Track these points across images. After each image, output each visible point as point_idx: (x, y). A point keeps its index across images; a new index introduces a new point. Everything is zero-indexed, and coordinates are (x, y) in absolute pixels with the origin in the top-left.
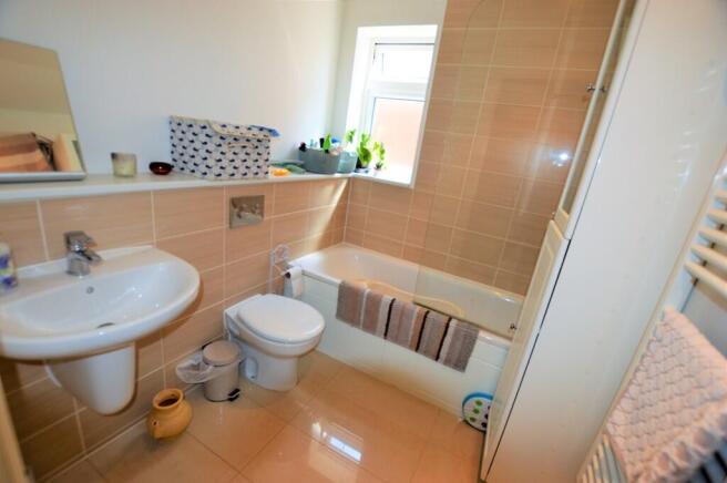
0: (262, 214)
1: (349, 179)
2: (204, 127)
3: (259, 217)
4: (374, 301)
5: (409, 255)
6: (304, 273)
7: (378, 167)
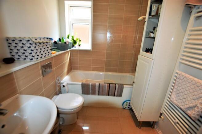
0: (52, 68)
1: (71, 50)
2: (29, 41)
3: (51, 69)
4: (94, 86)
5: (94, 70)
6: (68, 84)
7: (79, 45)
